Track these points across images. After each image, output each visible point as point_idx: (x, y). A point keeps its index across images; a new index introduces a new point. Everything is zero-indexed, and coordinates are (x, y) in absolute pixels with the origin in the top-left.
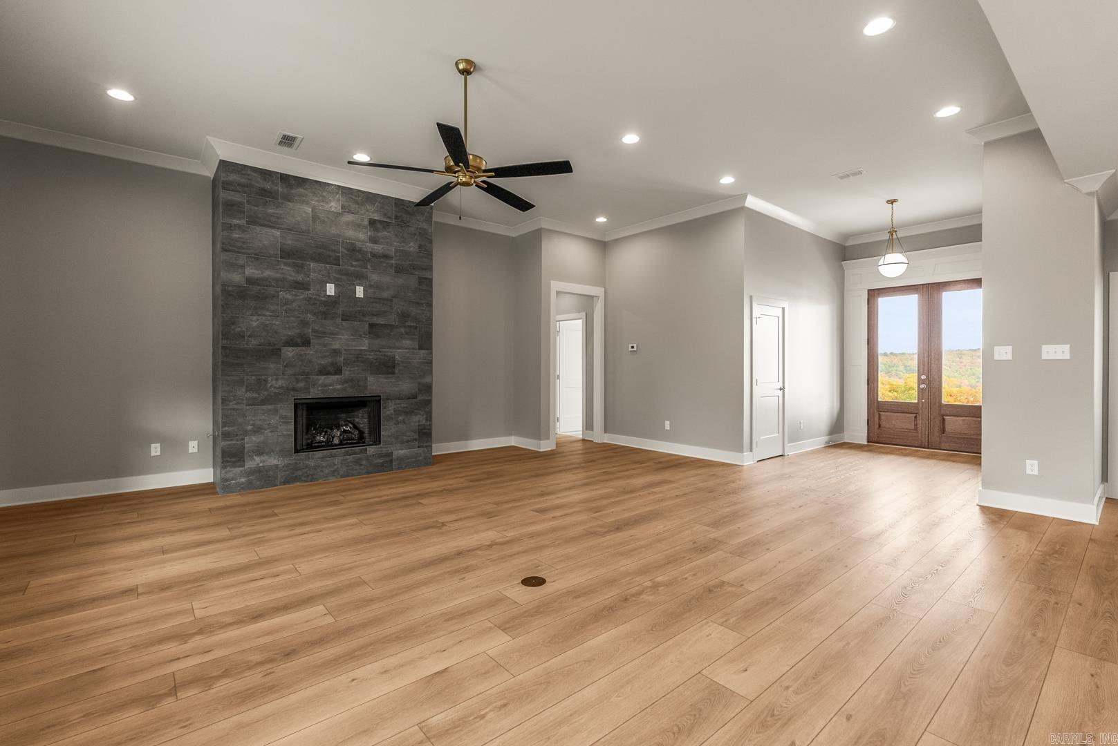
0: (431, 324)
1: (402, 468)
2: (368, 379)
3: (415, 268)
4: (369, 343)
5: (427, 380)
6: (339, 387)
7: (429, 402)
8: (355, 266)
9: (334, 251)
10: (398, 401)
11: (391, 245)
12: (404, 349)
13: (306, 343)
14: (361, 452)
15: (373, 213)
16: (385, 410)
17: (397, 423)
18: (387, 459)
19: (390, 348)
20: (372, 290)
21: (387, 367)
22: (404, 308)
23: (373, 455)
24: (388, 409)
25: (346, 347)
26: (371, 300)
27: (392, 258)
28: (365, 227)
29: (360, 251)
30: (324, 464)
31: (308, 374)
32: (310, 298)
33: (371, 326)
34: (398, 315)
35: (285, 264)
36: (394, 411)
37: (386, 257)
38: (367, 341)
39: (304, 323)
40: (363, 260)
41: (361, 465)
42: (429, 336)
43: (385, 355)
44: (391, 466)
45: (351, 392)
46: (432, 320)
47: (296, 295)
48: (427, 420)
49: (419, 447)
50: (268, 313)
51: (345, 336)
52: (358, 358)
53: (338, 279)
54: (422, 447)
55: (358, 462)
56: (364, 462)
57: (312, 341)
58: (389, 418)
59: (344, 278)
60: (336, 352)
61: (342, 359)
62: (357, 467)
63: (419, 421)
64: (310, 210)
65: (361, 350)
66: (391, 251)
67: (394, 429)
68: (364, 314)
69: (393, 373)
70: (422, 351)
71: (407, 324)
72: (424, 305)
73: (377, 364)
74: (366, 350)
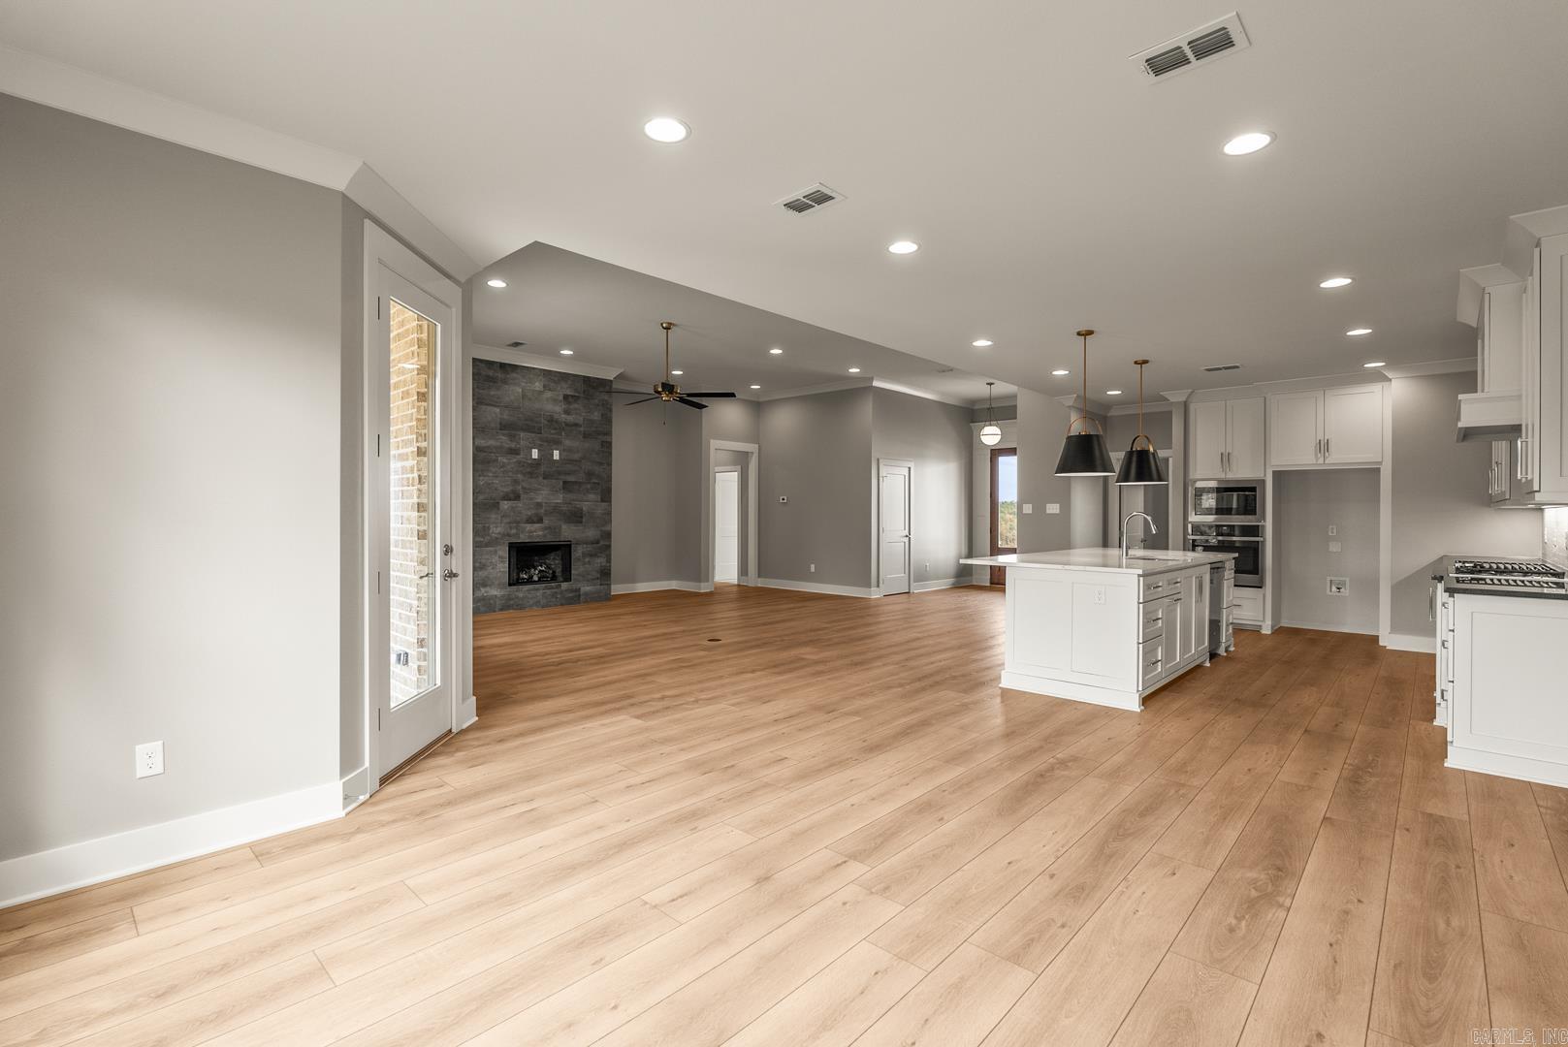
0: (611, 480)
1: (588, 602)
2: (562, 527)
3: (599, 433)
4: (563, 497)
5: (607, 528)
6: (541, 533)
7: (609, 546)
8: (553, 434)
9: (537, 422)
10: (585, 546)
11: (580, 415)
12: (588, 502)
13: (517, 497)
14: (557, 587)
15: (567, 389)
16: (574, 553)
17: (584, 564)
18: (577, 594)
19: (579, 501)
20: (565, 453)
21: (577, 517)
22: (590, 468)
23: (566, 590)
24: (577, 552)
25: (546, 501)
26: (565, 462)
27: (581, 426)
28: (561, 401)
29: (557, 422)
30: (530, 596)
31: (518, 523)
32: (520, 461)
33: (565, 482)
34: (585, 473)
35: (504, 435)
36: (582, 554)
37: (576, 425)
38: (561, 496)
39: (516, 482)
40: (559, 429)
41: (556, 598)
42: (609, 491)
43: (575, 507)
44: (579, 599)
45: (549, 538)
46: (611, 477)
47: (510, 459)
48: (607, 561)
49: (601, 584)
50: (491, 474)
51: (545, 492)
52: (555, 510)
53: (541, 445)
54: (604, 586)
55: (553, 595)
56: (558, 596)
57: (521, 496)
58: (578, 560)
59: (545, 444)
60: (539, 505)
61: (542, 511)
62: (554, 600)
63: (601, 563)
64: (521, 390)
65: (557, 503)
66: (580, 420)
67: (581, 569)
68: (559, 473)
69: (581, 522)
70: (603, 504)
71: (592, 481)
72: (605, 464)
73: (569, 515)
74: (561, 503)
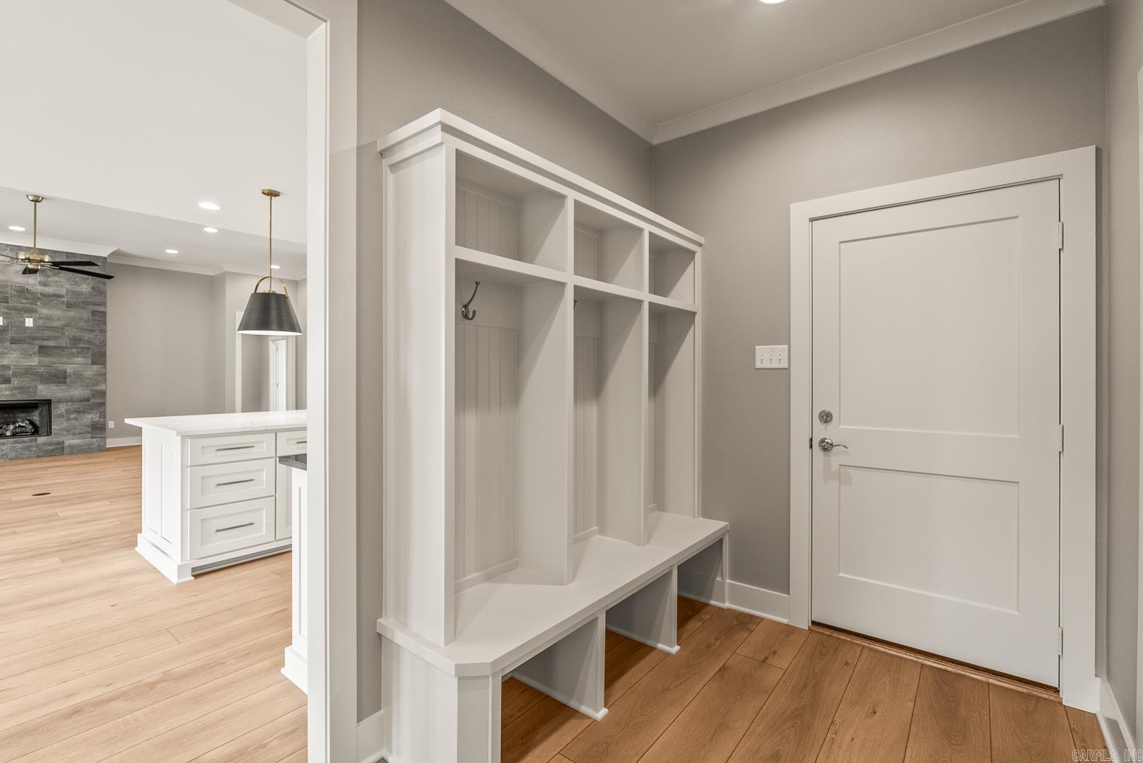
0: (105, 346)
1: (74, 453)
2: (39, 387)
3: (88, 304)
4: (39, 360)
5: (102, 387)
6: (8, 393)
7: (103, 404)
8: (25, 303)
9: (2, 292)
10: (69, 404)
11: (62, 287)
14: (31, 441)
16: (56, 410)
17: (69, 419)
18: (59, 446)
19: (62, 363)
20: (41, 321)
21: (59, 378)
22: (77, 334)
23: (44, 444)
24: (58, 410)
25: (14, 363)
26: (42, 328)
27: (64, 297)
29: (29, 292)
33: (41, 347)
34: (70, 339)
36: (66, 411)
37: (57, 296)
38: (37, 359)
40: (32, 299)
41: (31, 451)
42: (104, 355)
43: (56, 369)
44: (63, 452)
45: (19, 397)
46: (106, 342)
48: (100, 417)
49: (92, 438)
51: (14, 355)
52: (28, 371)
53: (6, 313)
54: (96, 437)
55: (27, 448)
56: (34, 449)
58: (61, 416)
59: (13, 312)
60: (5, 367)
61: (11, 372)
62: (27, 452)
63: (92, 418)
65: (31, 366)
66: (63, 291)
67: (65, 424)
68: (33, 339)
70: (95, 366)
71: (79, 346)
72: (98, 332)
73: (47, 376)
74: (36, 366)
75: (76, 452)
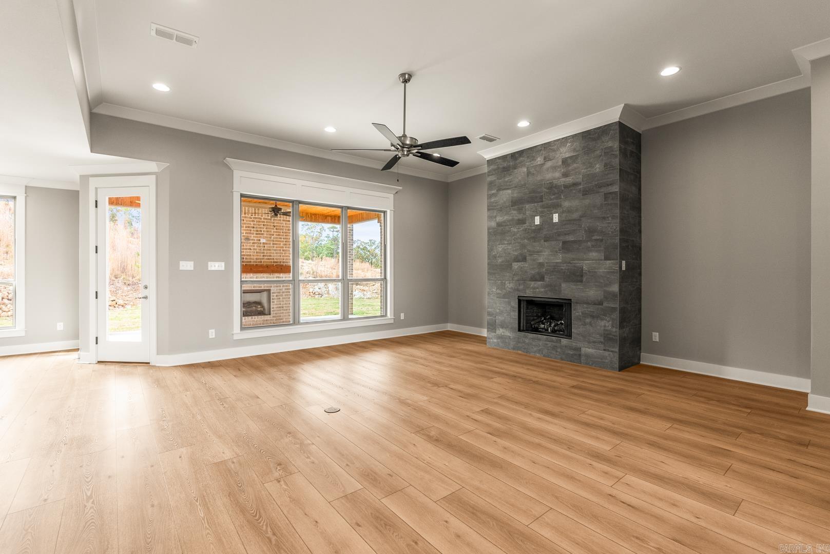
1: (589, 365)
2: (562, 285)
4: (562, 257)
6: (542, 290)
8: (553, 199)
9: (539, 192)
10: (585, 306)
11: (579, 173)
12: (591, 260)
13: (524, 259)
14: (556, 342)
15: (565, 153)
16: (574, 312)
17: (585, 324)
18: (577, 353)
19: (579, 259)
20: (564, 215)
21: (576, 276)
22: (592, 225)
23: (566, 346)
24: (577, 311)
25: (547, 261)
26: (564, 223)
27: (580, 184)
28: (559, 167)
29: (556, 186)
31: (525, 280)
32: (526, 229)
33: (564, 243)
34: (586, 231)
35: (514, 210)
36: (583, 313)
37: (575, 184)
39: (523, 246)
40: (558, 193)
41: (557, 351)
43: (575, 266)
44: (580, 360)
45: (549, 295)
47: (519, 228)
48: (612, 326)
49: (604, 350)
50: (506, 242)
51: (546, 253)
52: (555, 269)
53: (542, 212)
54: (608, 351)
55: (554, 348)
56: (559, 350)
57: (527, 258)
58: (579, 319)
59: (546, 210)
60: (541, 265)
61: (544, 270)
62: (554, 352)
63: (605, 326)
64: (526, 169)
65: (557, 263)
66: (579, 178)
67: (581, 329)
68: (559, 234)
69: (581, 281)
70: (608, 262)
71: (593, 238)
72: (610, 218)
73: (568, 273)
74: (561, 263)
75: (590, 363)
